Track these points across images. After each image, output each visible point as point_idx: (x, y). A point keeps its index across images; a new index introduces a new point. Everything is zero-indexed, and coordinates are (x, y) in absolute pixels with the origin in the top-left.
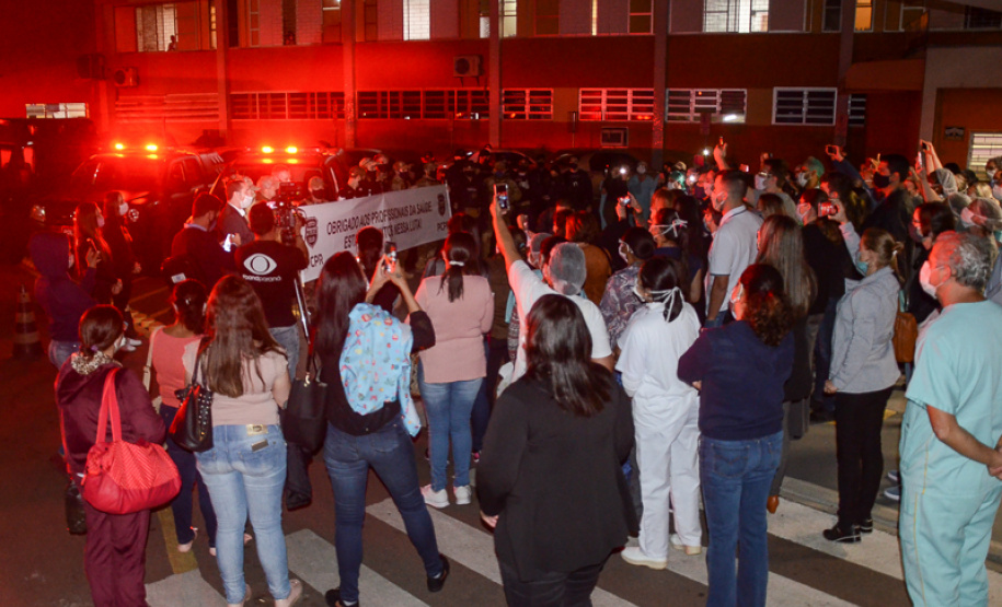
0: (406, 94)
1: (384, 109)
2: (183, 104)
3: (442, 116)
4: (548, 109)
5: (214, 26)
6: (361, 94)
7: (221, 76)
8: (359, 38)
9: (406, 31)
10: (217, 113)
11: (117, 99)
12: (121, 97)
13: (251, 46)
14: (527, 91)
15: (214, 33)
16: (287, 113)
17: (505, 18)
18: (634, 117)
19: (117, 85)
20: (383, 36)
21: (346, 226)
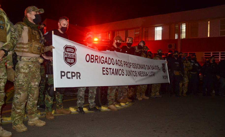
5: (109, 38)
9: (155, 38)
14: (188, 53)
17: (182, 34)
20: (150, 39)
21: (103, 61)
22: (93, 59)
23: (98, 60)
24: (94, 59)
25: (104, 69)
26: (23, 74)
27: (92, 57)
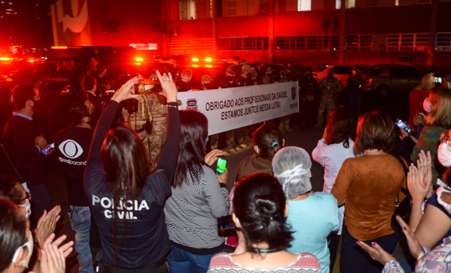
0: (299, 37)
1: (288, 45)
2: (198, 43)
3: (315, 48)
4: (370, 45)
5: (211, 8)
6: (277, 38)
7: (214, 30)
8: (277, 11)
9: (299, 7)
10: (212, 47)
11: (170, 42)
12: (172, 41)
13: (228, 16)
14: (359, 36)
15: (211, 11)
16: (243, 47)
18: (416, 48)
19: (171, 35)
20: (288, 9)
21: (222, 105)
22: (212, 106)
23: (217, 106)
24: (214, 106)
25: (224, 114)
26: (158, 137)
27: (212, 104)
